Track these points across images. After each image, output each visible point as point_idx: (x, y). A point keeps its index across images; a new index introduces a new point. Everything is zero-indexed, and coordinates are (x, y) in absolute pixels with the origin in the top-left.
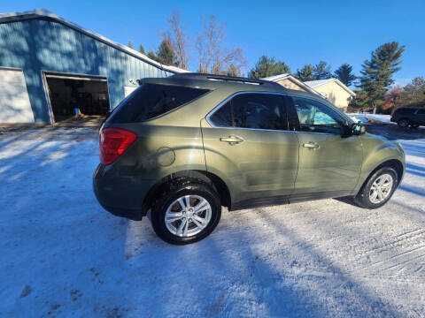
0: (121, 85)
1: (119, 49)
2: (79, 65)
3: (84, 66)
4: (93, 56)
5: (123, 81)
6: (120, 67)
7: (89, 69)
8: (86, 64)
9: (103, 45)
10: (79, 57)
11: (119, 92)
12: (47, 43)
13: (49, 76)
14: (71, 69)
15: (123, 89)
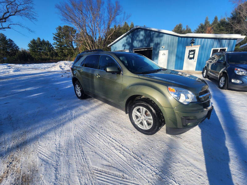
0: (158, 50)
1: (159, 32)
2: (143, 44)
3: (145, 44)
4: (149, 39)
5: (159, 48)
6: (159, 41)
7: (146, 45)
8: (146, 43)
9: (153, 32)
10: (144, 41)
11: (157, 54)
12: (136, 38)
13: (135, 51)
14: (141, 47)
15: (159, 51)
